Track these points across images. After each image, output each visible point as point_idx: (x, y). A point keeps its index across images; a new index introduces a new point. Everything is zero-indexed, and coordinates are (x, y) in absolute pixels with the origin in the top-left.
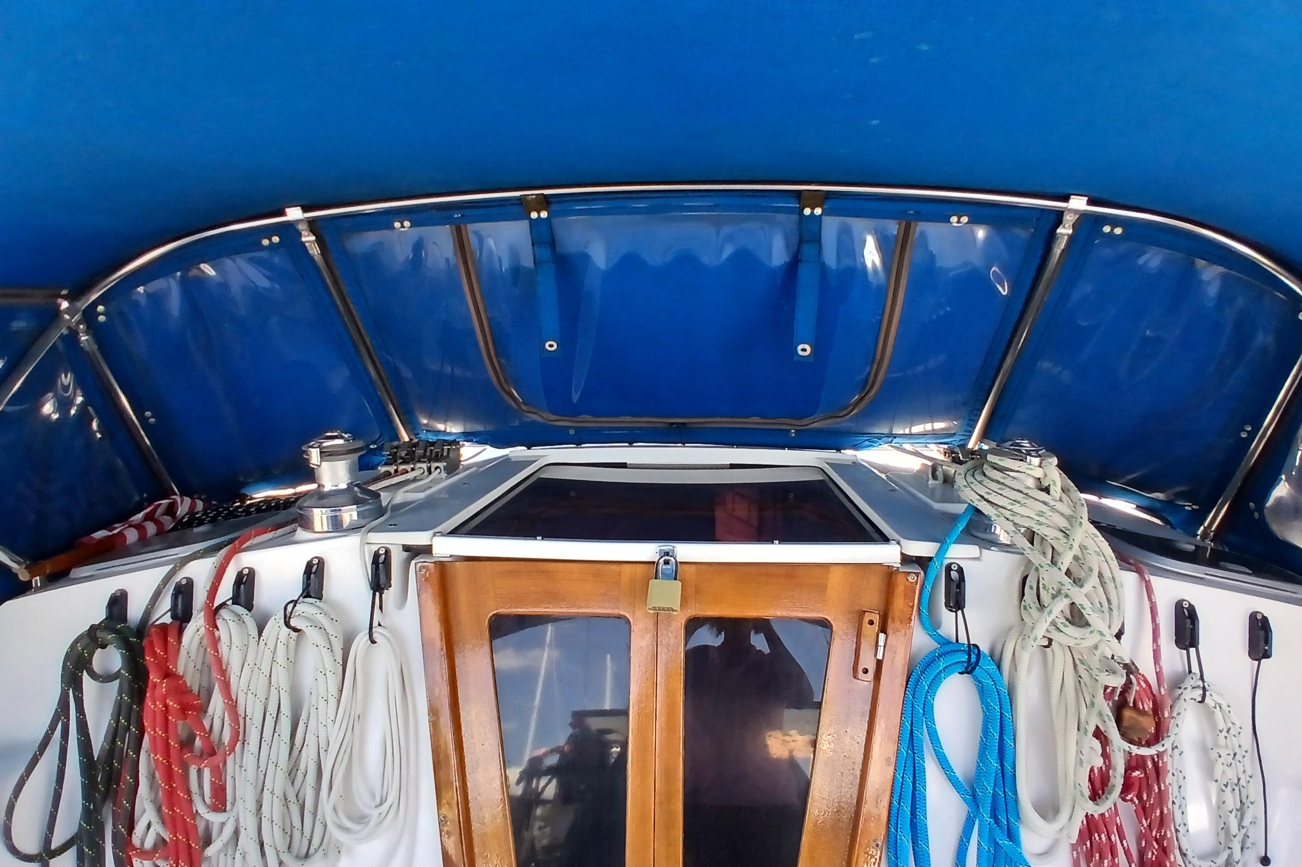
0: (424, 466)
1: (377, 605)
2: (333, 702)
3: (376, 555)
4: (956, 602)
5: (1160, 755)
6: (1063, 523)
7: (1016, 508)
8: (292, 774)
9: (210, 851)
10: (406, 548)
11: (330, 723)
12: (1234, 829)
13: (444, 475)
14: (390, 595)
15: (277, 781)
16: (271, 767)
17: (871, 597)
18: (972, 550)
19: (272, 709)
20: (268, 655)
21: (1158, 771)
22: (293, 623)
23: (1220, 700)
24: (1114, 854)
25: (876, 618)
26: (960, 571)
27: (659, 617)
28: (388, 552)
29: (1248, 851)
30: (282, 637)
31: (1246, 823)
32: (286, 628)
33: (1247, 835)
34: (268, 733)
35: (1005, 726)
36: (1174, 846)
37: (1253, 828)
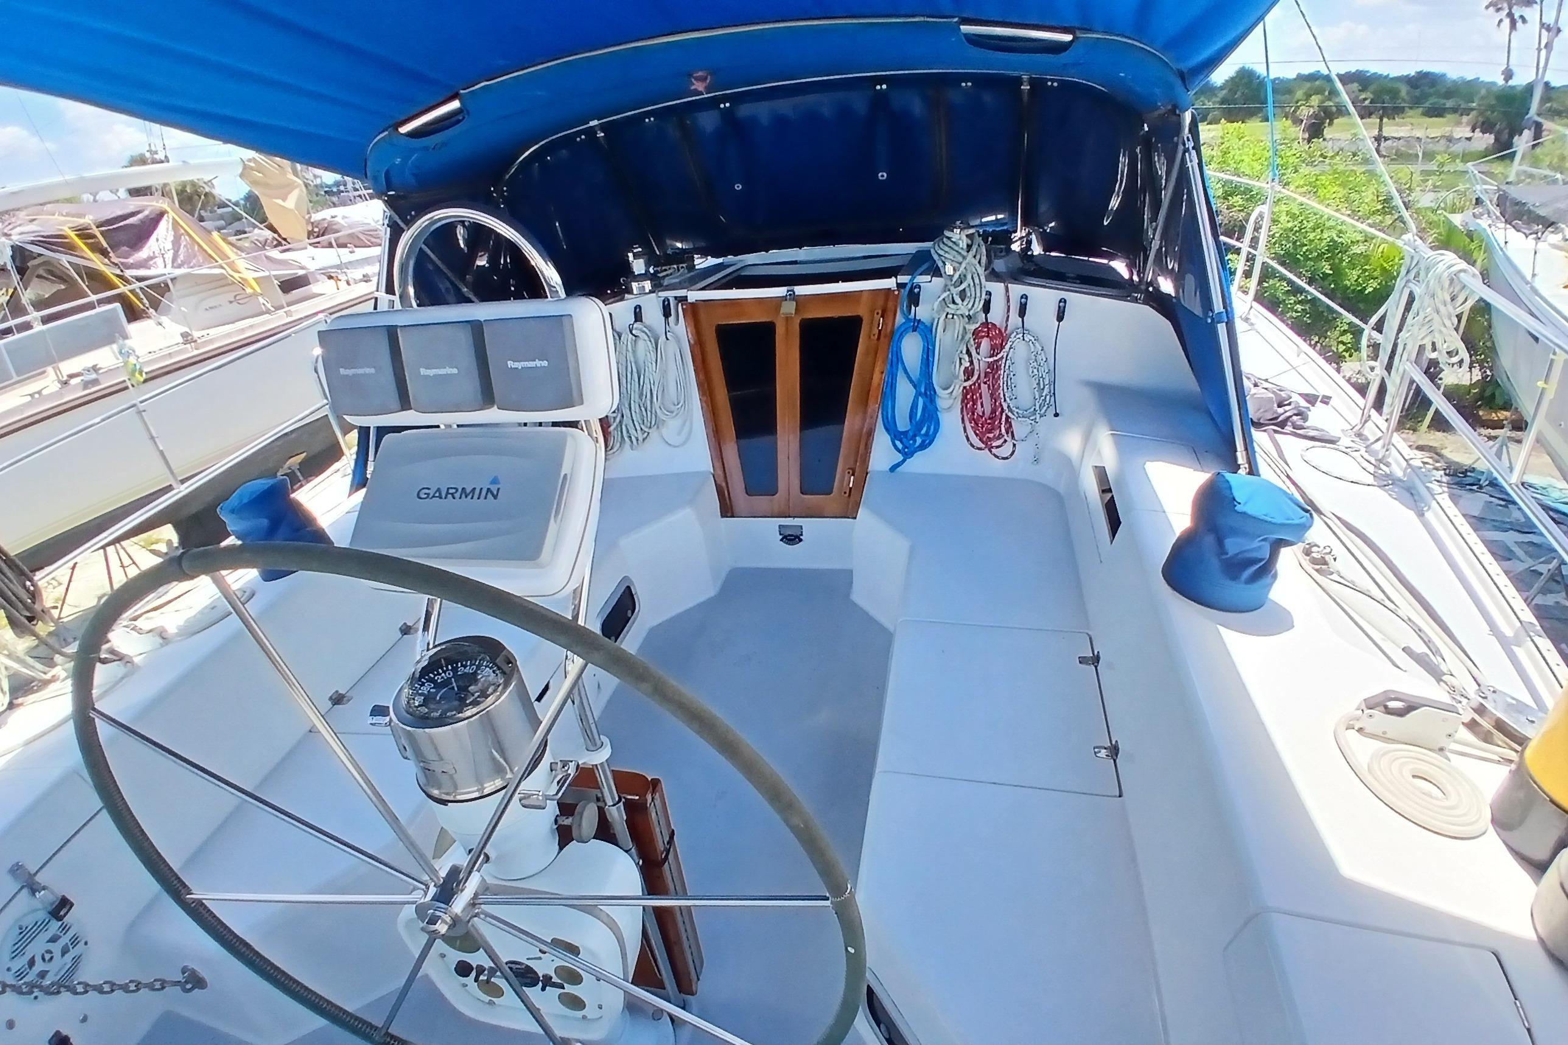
0: (675, 266)
1: (667, 323)
2: (654, 364)
3: (664, 301)
4: (917, 304)
5: (997, 361)
7: (947, 255)
8: (641, 395)
9: (612, 428)
10: (676, 298)
11: (654, 372)
12: (1037, 397)
13: (686, 271)
14: (672, 319)
17: (880, 302)
18: (928, 278)
19: (629, 369)
20: (625, 347)
21: (998, 368)
22: (634, 332)
23: (1032, 335)
24: (976, 402)
25: (880, 312)
26: (920, 287)
27: (788, 319)
28: (668, 300)
29: (1045, 408)
30: (630, 340)
31: (1044, 394)
32: (630, 336)
33: (1045, 400)
34: (629, 379)
35: (931, 353)
36: (1005, 407)
37: (1048, 397)
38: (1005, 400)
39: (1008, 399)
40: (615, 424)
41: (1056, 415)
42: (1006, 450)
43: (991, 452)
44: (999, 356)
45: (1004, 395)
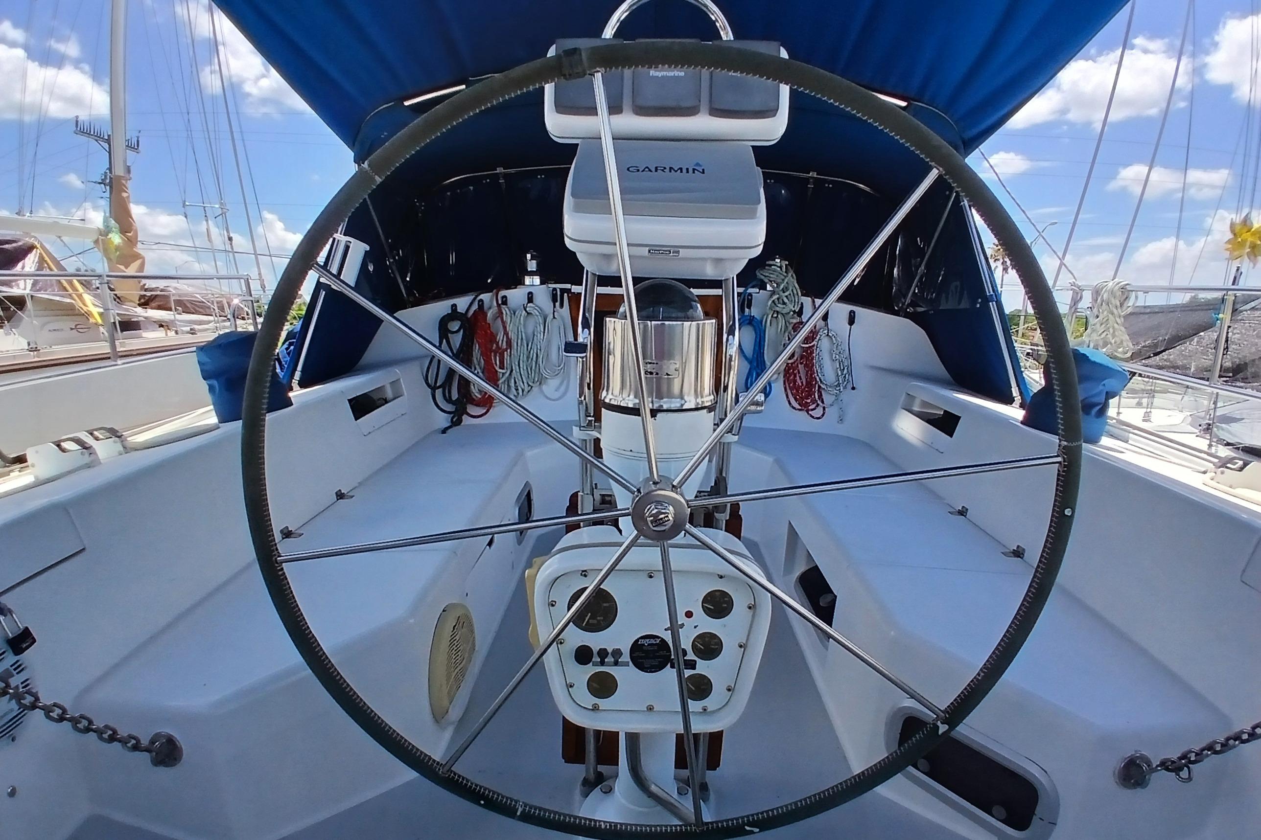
1: (554, 306)
3: (552, 291)
4: (749, 307)
5: (811, 347)
6: (783, 277)
7: (771, 276)
8: (528, 358)
10: (560, 289)
11: (541, 341)
12: (840, 374)
14: (558, 304)
15: (523, 358)
16: (522, 355)
18: (757, 290)
19: (520, 337)
20: (516, 322)
21: (812, 352)
22: (527, 309)
23: (833, 333)
24: (795, 376)
26: (751, 296)
28: (556, 290)
29: (845, 383)
30: (523, 315)
31: (844, 373)
32: (524, 312)
33: (845, 377)
34: (519, 344)
35: (762, 339)
36: (818, 380)
37: (847, 375)
38: (818, 375)
39: (819, 374)
40: (503, 379)
41: (853, 388)
42: (818, 412)
43: (808, 413)
44: (812, 344)
45: (817, 371)
